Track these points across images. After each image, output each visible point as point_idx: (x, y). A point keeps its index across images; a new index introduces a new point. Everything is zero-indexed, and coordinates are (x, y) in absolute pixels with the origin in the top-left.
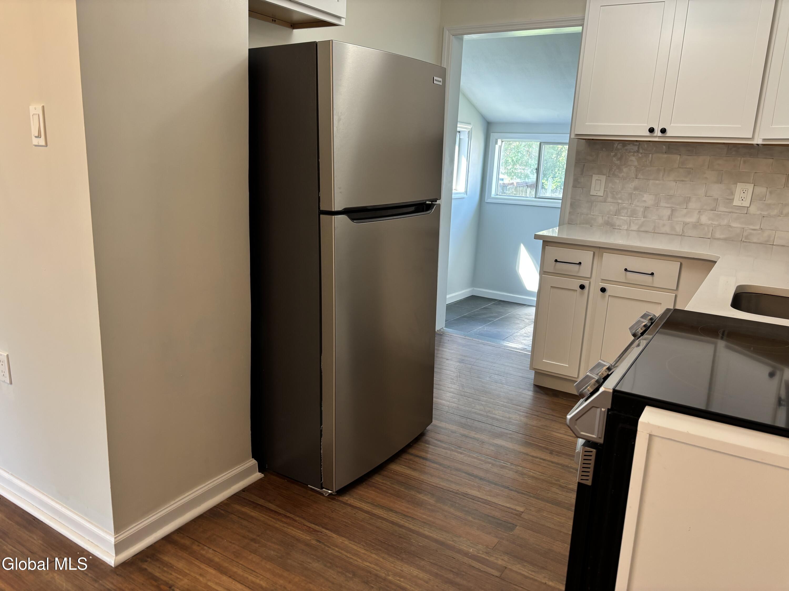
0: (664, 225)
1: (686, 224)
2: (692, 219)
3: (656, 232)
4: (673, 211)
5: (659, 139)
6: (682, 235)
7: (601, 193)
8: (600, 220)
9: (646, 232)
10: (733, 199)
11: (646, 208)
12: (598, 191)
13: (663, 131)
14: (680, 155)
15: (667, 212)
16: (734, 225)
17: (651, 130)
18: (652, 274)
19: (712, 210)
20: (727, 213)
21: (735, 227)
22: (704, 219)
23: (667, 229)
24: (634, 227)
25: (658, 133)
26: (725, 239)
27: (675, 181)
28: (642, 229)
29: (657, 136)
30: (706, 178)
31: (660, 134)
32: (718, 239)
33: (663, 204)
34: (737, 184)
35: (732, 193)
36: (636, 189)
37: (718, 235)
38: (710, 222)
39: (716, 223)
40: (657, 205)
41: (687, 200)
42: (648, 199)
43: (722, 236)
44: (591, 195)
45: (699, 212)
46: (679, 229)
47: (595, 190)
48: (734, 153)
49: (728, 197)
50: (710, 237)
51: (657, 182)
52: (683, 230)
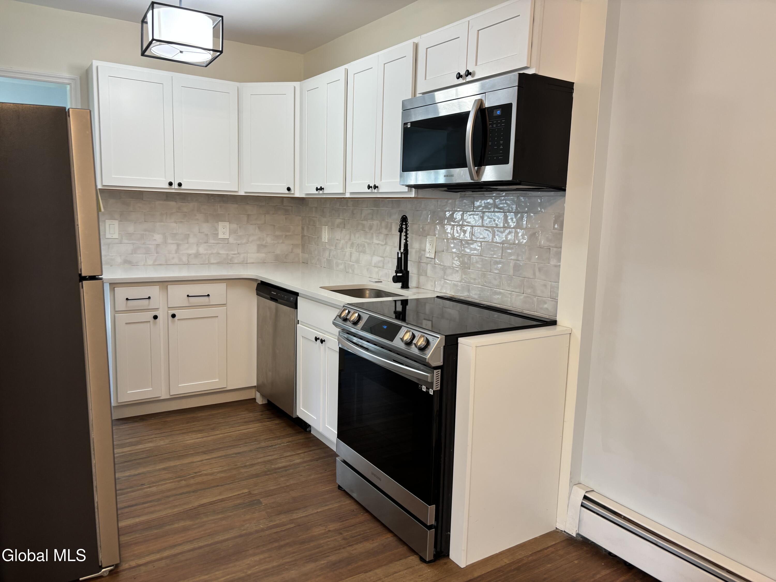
0: (173, 258)
1: (189, 255)
2: (193, 251)
3: (167, 264)
4: (178, 245)
5: (175, 190)
6: (188, 264)
7: (116, 236)
8: (119, 260)
9: (160, 265)
10: (218, 234)
11: (158, 245)
12: (113, 234)
13: (180, 185)
14: (176, 202)
15: (174, 247)
16: (222, 252)
17: (171, 184)
18: (208, 295)
19: (205, 243)
20: (215, 244)
21: (222, 254)
22: (202, 250)
23: (176, 261)
24: (150, 262)
25: (175, 186)
26: (218, 263)
27: (176, 222)
28: (156, 263)
29: (174, 188)
30: (198, 219)
31: (176, 187)
32: (213, 264)
33: (170, 241)
34: (218, 223)
35: (216, 230)
36: (146, 230)
37: (213, 261)
38: (206, 252)
39: (209, 252)
40: (165, 242)
41: (187, 237)
42: (158, 238)
43: (215, 262)
44: (106, 238)
45: (197, 245)
46: (185, 259)
47: (110, 234)
48: (213, 200)
49: (214, 233)
50: (207, 262)
51: (162, 224)
52: (188, 260)
